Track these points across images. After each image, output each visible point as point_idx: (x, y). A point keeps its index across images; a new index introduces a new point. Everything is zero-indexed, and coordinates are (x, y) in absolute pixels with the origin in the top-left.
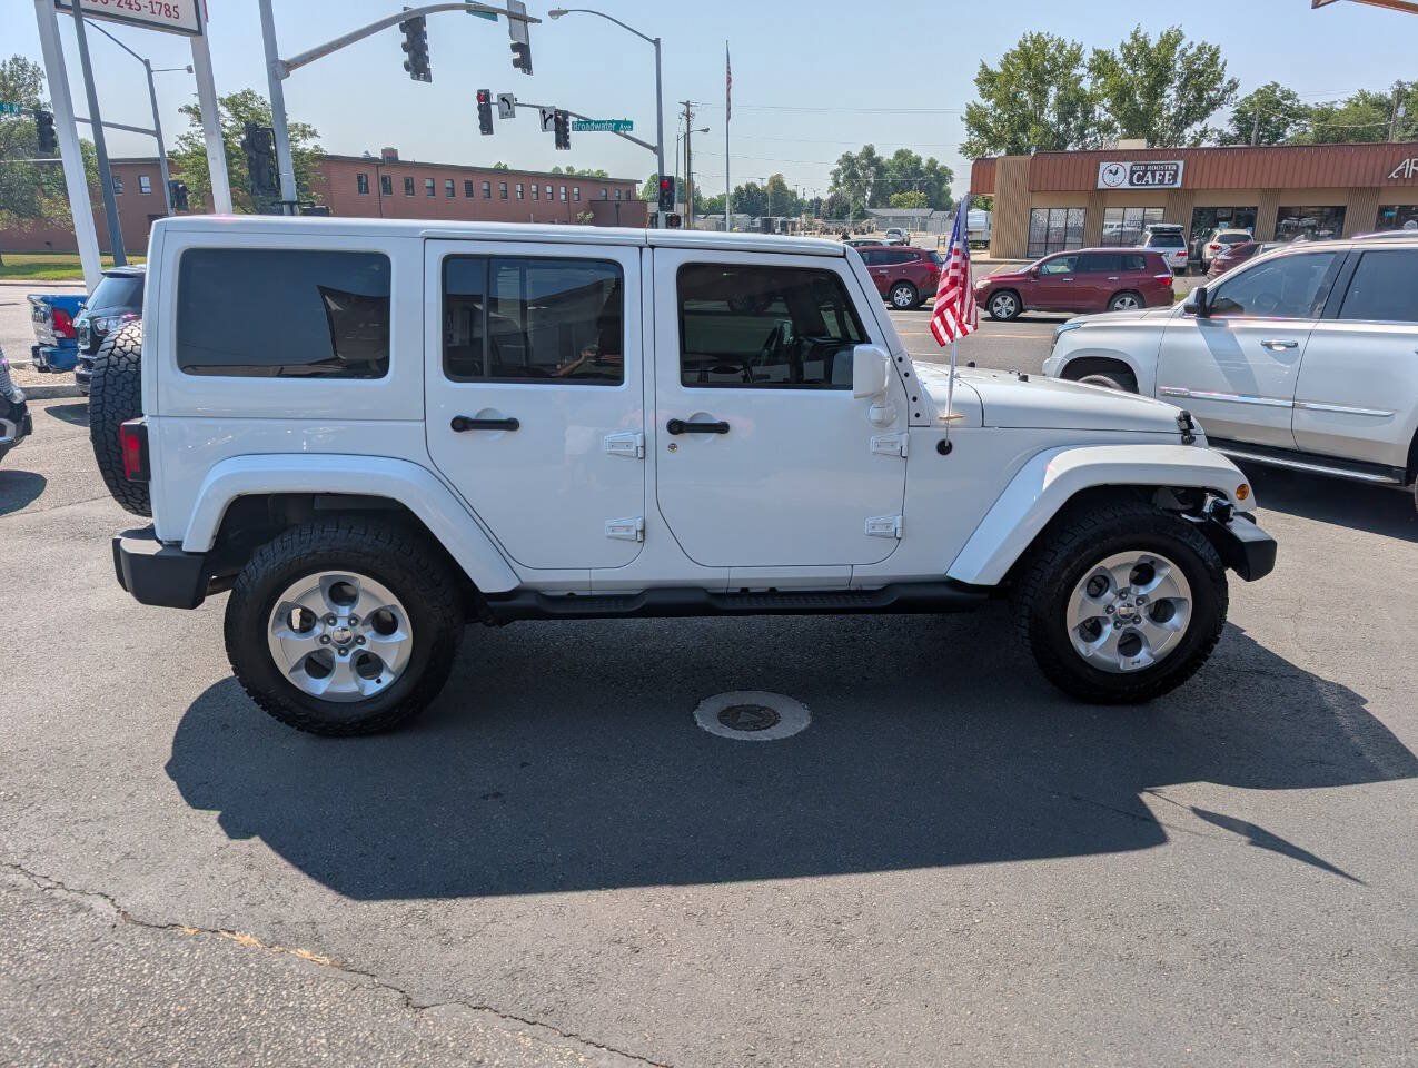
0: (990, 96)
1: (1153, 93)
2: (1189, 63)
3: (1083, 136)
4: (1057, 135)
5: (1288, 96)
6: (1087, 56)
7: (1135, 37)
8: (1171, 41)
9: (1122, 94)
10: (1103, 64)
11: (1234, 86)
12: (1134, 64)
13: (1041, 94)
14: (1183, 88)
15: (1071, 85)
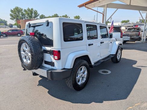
0: (13, 13)
1: (31, 14)
2: (34, 11)
3: (25, 18)
4: (22, 18)
5: (44, 16)
6: (23, 10)
7: (28, 8)
8: (32, 9)
9: (28, 14)
10: (25, 11)
11: (39, 14)
12: (29, 11)
13: (19, 13)
14: (34, 14)
15: (22, 13)
